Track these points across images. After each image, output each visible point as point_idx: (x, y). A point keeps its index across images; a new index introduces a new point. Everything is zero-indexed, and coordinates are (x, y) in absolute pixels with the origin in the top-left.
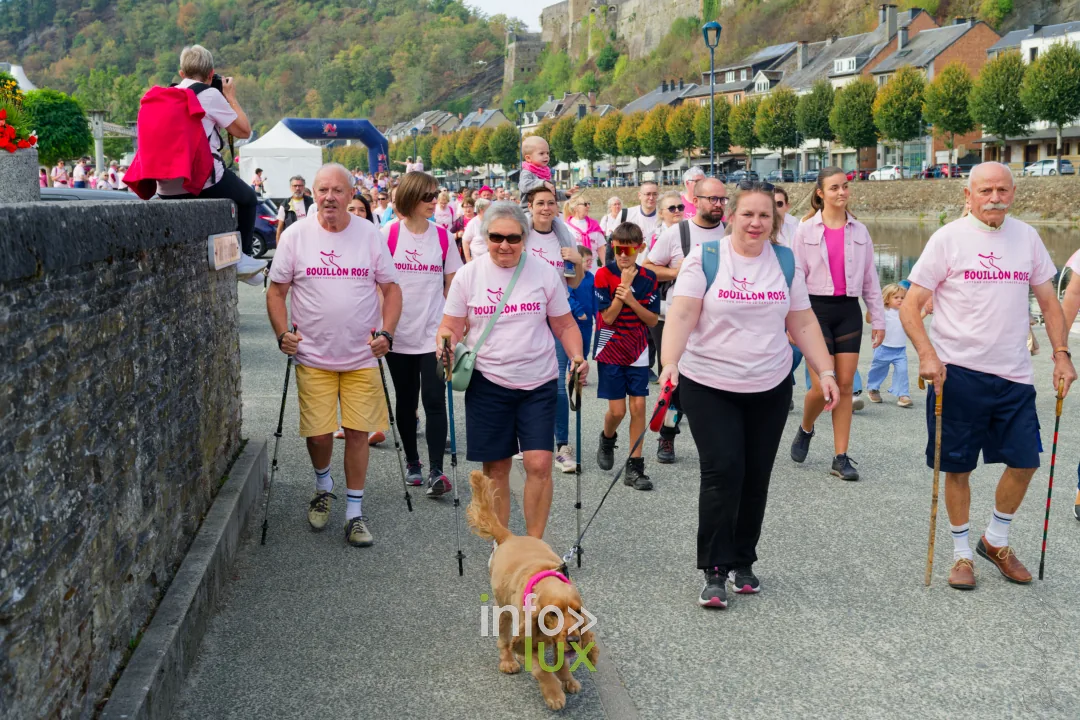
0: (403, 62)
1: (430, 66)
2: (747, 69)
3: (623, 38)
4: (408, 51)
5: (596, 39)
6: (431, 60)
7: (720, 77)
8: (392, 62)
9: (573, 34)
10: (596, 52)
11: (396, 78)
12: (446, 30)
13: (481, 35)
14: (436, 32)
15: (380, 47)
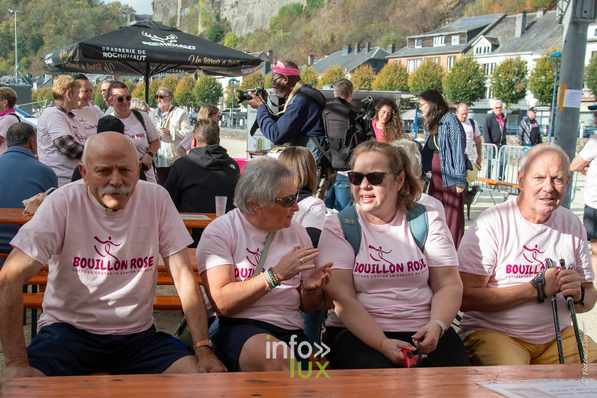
0: (51, 31)
1: (72, 34)
2: (461, 35)
3: (226, 19)
4: (55, 23)
5: (205, 20)
6: (72, 30)
7: (427, 42)
8: (43, 31)
9: (181, 16)
10: (205, 29)
11: (46, 42)
12: (82, 11)
13: (107, 16)
14: (74, 11)
15: (32, 20)
